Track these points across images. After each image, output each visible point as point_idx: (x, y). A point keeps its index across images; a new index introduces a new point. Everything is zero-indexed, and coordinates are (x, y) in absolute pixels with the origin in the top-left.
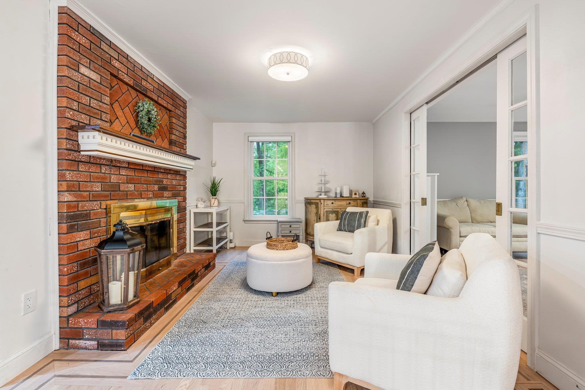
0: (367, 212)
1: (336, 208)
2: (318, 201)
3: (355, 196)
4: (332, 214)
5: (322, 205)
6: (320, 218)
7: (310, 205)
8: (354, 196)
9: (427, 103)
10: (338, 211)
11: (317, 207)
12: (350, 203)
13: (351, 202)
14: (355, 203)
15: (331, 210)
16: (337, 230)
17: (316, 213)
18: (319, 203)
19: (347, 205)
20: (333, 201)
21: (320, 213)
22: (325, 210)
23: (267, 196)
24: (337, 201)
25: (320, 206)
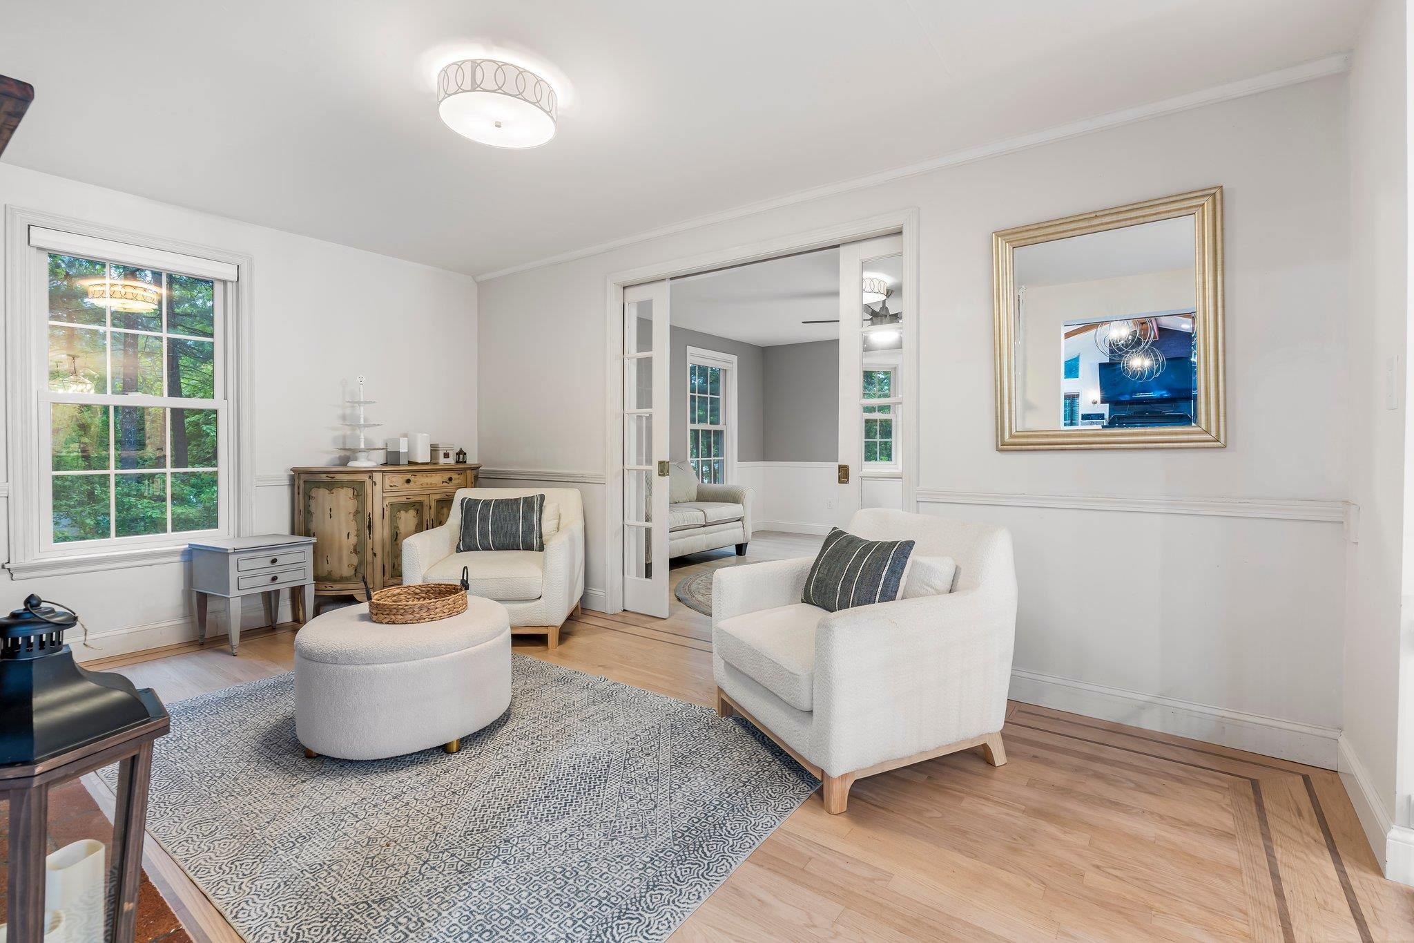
0: (542, 497)
1: (417, 492)
2: (365, 477)
3: (447, 461)
4: (406, 511)
5: (378, 488)
6: (369, 527)
7: (330, 490)
8: (442, 460)
9: (671, 279)
10: (421, 503)
11: (358, 495)
12: (450, 479)
13: (454, 476)
14: (462, 477)
15: (404, 499)
16: (458, 550)
17: (357, 512)
18: (368, 483)
19: (445, 484)
20: (409, 476)
21: (369, 510)
22: (386, 502)
23: (122, 468)
24: (419, 475)
25: (369, 491)
